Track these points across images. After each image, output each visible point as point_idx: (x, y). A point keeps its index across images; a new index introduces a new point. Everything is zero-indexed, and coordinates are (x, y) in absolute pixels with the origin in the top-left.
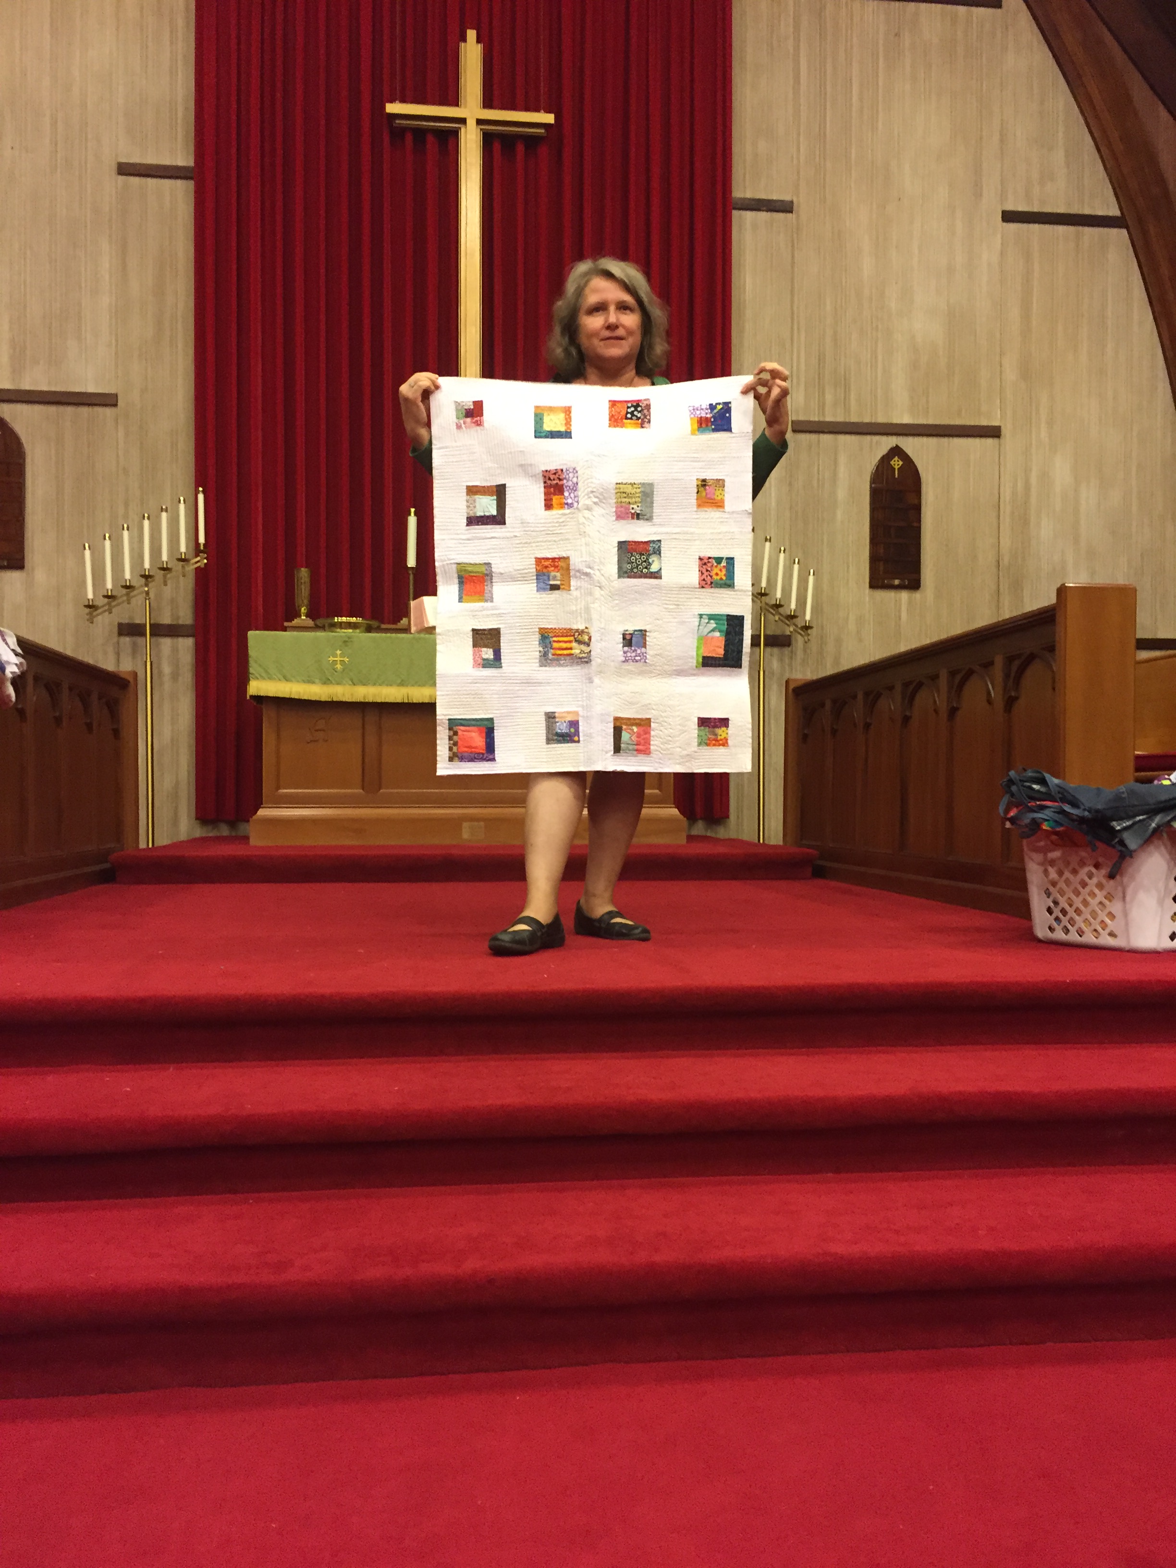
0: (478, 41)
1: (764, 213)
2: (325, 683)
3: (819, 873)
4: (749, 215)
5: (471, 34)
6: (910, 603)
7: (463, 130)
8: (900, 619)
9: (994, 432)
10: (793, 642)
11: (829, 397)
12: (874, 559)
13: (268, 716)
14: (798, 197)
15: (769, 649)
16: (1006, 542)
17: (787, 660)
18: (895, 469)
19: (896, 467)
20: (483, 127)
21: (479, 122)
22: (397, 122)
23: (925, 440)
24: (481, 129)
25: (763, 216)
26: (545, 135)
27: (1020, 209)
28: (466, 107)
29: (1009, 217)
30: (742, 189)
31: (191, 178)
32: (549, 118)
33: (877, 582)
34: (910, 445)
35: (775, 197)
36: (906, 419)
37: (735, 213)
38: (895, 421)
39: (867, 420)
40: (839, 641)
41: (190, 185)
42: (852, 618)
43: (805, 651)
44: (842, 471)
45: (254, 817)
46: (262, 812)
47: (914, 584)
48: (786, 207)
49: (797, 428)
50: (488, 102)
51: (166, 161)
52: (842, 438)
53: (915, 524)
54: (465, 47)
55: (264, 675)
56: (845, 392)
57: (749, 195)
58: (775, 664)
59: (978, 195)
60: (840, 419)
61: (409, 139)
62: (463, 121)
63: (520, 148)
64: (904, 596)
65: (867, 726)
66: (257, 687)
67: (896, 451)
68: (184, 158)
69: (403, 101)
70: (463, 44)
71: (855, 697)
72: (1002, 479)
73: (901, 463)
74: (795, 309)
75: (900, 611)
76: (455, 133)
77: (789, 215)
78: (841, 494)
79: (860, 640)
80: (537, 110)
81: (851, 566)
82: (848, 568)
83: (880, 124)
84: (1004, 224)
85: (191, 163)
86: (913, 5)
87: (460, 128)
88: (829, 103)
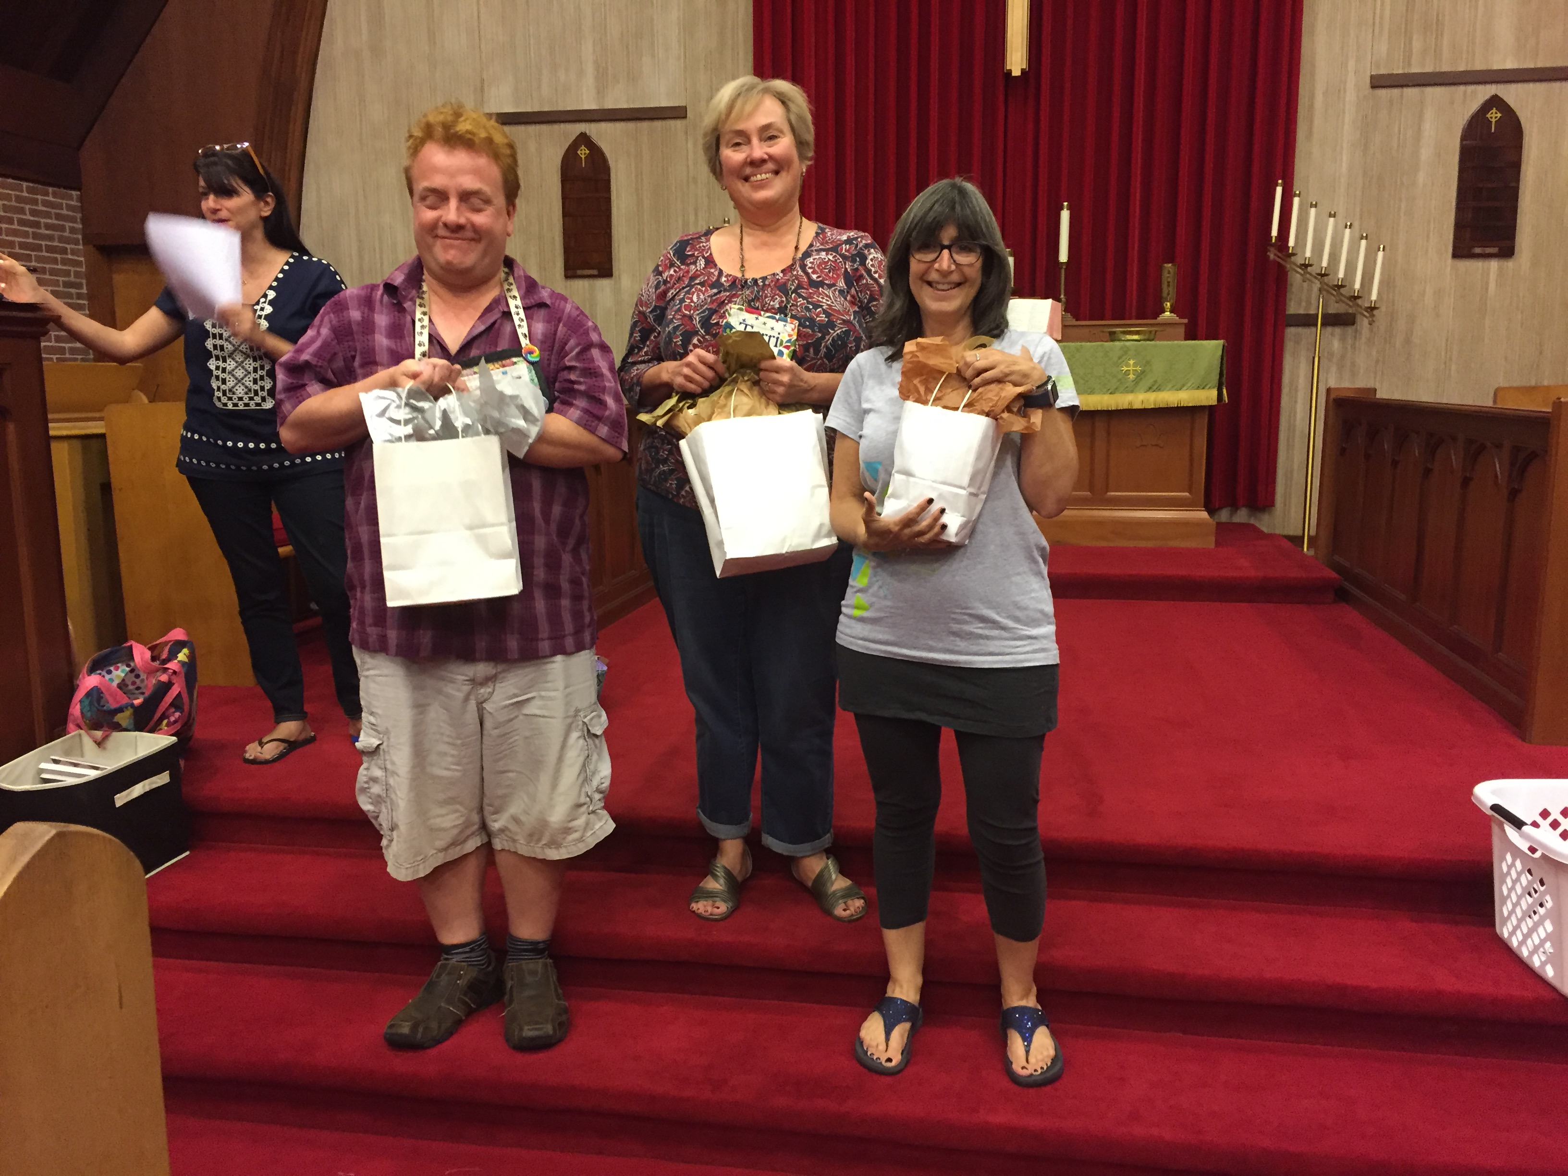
3: (1342, 595)
6: (1501, 272)
8: (1487, 289)
10: (1358, 323)
11: (1417, 45)
12: (1459, 227)
15: (1329, 329)
17: (1350, 341)
18: (1491, 122)
19: (1493, 120)
23: (1531, 85)
33: (1461, 251)
34: (1511, 94)
36: (1510, 64)
38: (1496, 67)
39: (1462, 68)
42: (1429, 292)
43: (1371, 330)
44: (1429, 128)
47: (1507, 252)
49: (1377, 84)
52: (1429, 90)
53: (1513, 184)
56: (1437, 37)
58: (1336, 345)
60: (1429, 69)
64: (1494, 265)
67: (1495, 102)
71: (1386, 430)
73: (1499, 115)
75: (1487, 283)
78: (1426, 153)
79: (1437, 315)
81: (1431, 235)
82: (1428, 237)
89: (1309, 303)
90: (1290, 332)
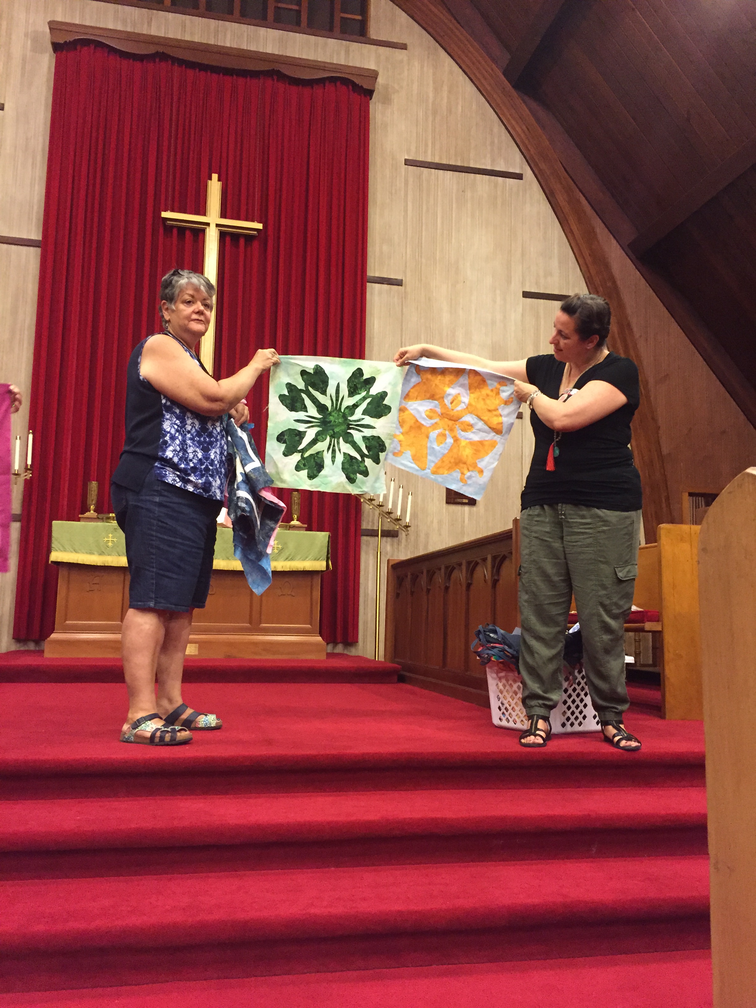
0: (219, 180)
1: (386, 285)
2: (100, 554)
3: (402, 679)
4: (377, 286)
5: (215, 176)
6: (470, 513)
7: (208, 229)
8: (464, 522)
9: (519, 415)
10: (400, 535)
13: (63, 574)
14: (406, 277)
15: (385, 539)
17: (396, 546)
20: (220, 228)
22: (168, 222)
24: (219, 230)
25: (385, 287)
26: (257, 235)
27: (533, 291)
28: (210, 217)
29: (526, 295)
30: (373, 270)
31: (38, 247)
32: (260, 226)
33: (450, 500)
35: (392, 277)
37: (368, 284)
40: (427, 535)
41: (39, 250)
42: (435, 521)
43: (407, 540)
45: (48, 639)
46: (53, 636)
47: (473, 502)
48: (398, 283)
50: (223, 215)
51: (25, 236)
54: (211, 183)
55: (61, 548)
57: (377, 275)
58: (389, 548)
59: (509, 281)
61: (175, 231)
62: (208, 224)
63: (242, 241)
64: (467, 509)
66: (56, 556)
68: (36, 235)
69: (173, 210)
70: (210, 181)
72: (524, 443)
74: (403, 340)
75: (464, 518)
76: (203, 231)
77: (400, 287)
79: (440, 535)
80: (253, 221)
81: (435, 489)
82: (433, 491)
83: (453, 240)
84: (524, 299)
85: (40, 238)
86: (472, 175)
87: (206, 228)
88: (424, 227)
89: (373, 523)
90: (364, 539)
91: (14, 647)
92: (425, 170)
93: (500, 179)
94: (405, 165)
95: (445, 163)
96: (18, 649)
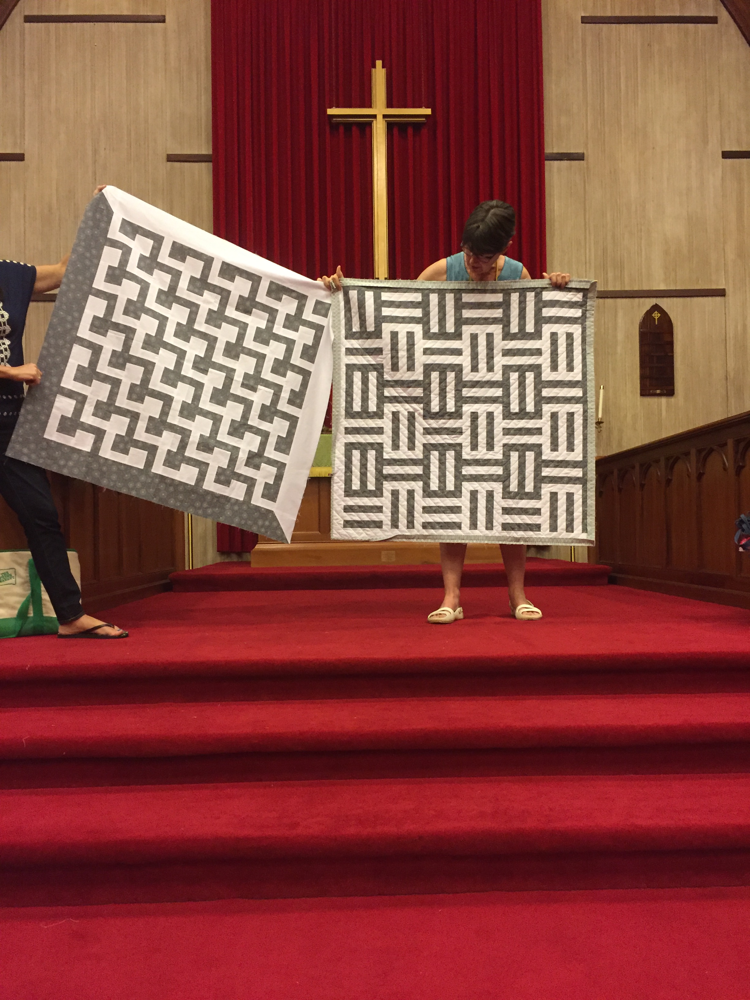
0: (383, 67)
1: (566, 161)
3: (612, 581)
4: (556, 163)
5: (379, 63)
6: (668, 405)
7: (374, 122)
8: (661, 414)
9: (721, 293)
11: (610, 275)
12: (643, 378)
14: (587, 150)
16: (731, 364)
19: (656, 318)
20: (387, 119)
21: (385, 116)
22: (334, 119)
23: (675, 299)
24: (386, 121)
25: (565, 163)
26: (426, 122)
27: (734, 149)
28: (376, 108)
29: (726, 155)
30: (551, 148)
31: (210, 161)
32: (428, 111)
33: (645, 392)
34: (664, 303)
35: (572, 151)
36: (662, 287)
37: (547, 163)
38: (655, 288)
39: (636, 289)
40: (621, 431)
41: (210, 165)
42: (629, 416)
43: (598, 438)
44: (620, 321)
45: (253, 550)
46: (258, 547)
47: (670, 393)
48: (580, 157)
50: (390, 104)
51: (196, 152)
52: (619, 300)
53: (670, 354)
54: (375, 72)
56: (621, 271)
57: (555, 151)
59: (705, 141)
60: (618, 288)
61: (341, 130)
62: (375, 116)
63: (410, 131)
64: (664, 400)
65: (642, 486)
67: (656, 307)
68: (206, 149)
69: (338, 106)
70: (374, 70)
71: (633, 467)
72: (727, 324)
73: (659, 315)
74: (587, 220)
75: (661, 410)
76: (370, 124)
77: (581, 161)
78: (620, 336)
79: (635, 430)
80: (420, 107)
81: (627, 383)
82: (626, 384)
83: (640, 102)
84: (723, 160)
85: (210, 152)
86: (659, 25)
87: (373, 121)
88: (606, 91)
91: (219, 559)
92: (605, 27)
93: (691, 26)
94: (582, 23)
95: (626, 15)
96: (222, 561)
